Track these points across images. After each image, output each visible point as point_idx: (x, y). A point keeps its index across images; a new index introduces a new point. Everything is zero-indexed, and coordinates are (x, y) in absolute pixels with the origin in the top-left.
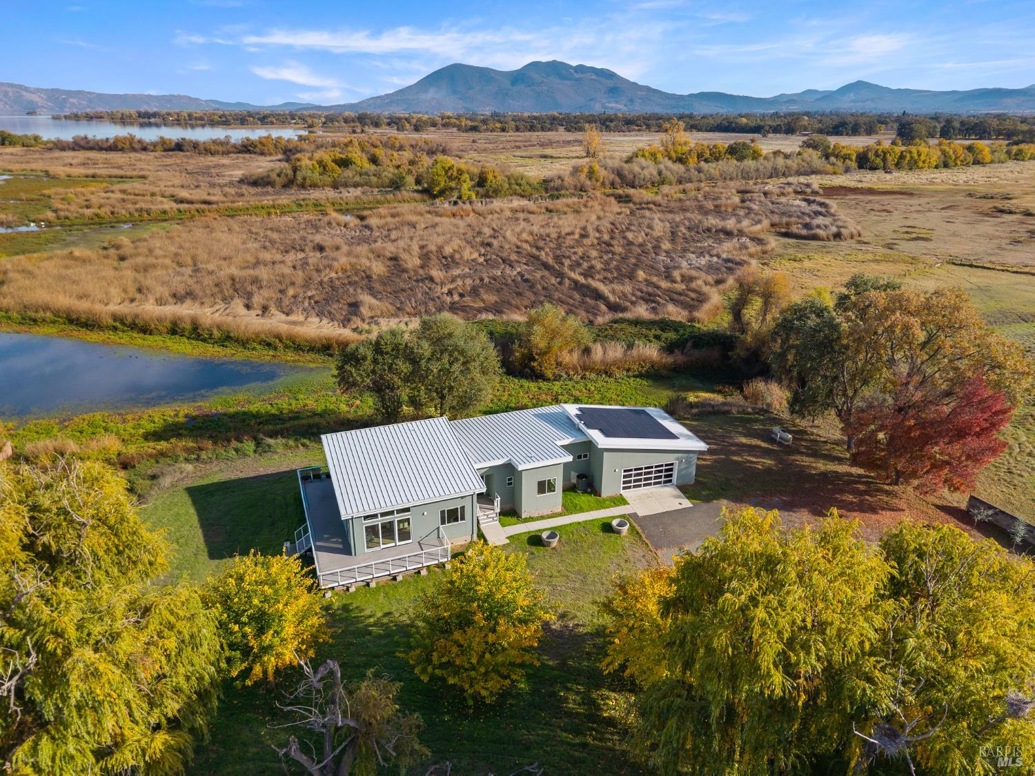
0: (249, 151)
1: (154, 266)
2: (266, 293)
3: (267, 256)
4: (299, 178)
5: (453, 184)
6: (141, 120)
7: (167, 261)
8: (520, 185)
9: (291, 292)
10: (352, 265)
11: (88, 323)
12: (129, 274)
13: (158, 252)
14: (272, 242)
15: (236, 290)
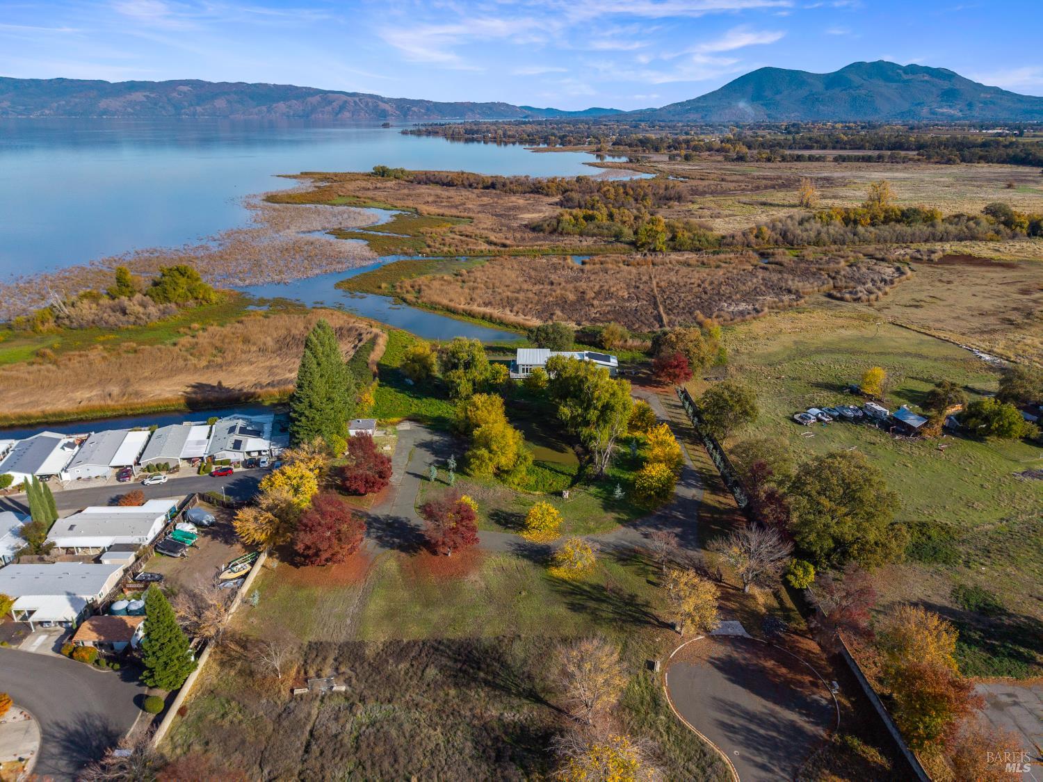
0: (538, 192)
1: (477, 288)
2: (519, 306)
3: (525, 286)
4: (560, 229)
5: (650, 241)
6: (467, 136)
7: (482, 286)
8: (700, 241)
9: (530, 306)
10: (561, 295)
11: (453, 311)
12: (467, 291)
13: (479, 280)
14: (530, 278)
15: (508, 303)
